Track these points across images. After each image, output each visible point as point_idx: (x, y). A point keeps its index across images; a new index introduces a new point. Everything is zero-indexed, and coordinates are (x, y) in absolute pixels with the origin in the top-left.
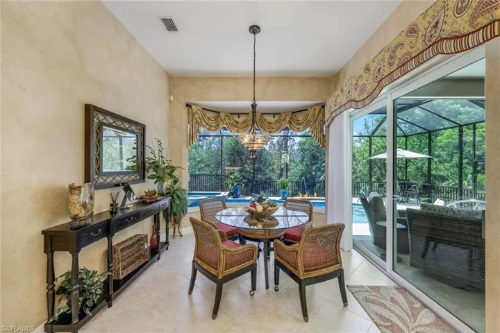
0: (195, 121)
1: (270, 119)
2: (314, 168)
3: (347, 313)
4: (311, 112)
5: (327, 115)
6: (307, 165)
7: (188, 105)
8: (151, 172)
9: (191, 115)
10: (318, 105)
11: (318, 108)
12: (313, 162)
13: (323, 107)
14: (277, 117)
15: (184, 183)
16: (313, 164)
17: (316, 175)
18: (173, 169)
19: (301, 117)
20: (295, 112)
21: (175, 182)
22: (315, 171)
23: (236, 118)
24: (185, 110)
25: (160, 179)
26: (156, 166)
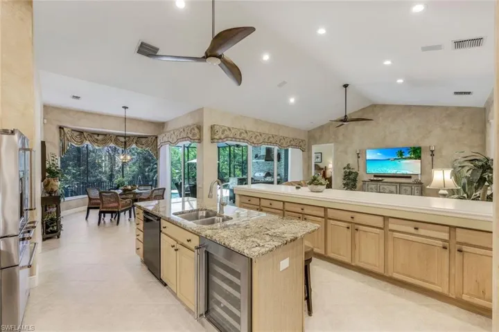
0: (65, 138)
2: (147, 169)
4: (150, 139)
5: (159, 144)
6: (140, 167)
7: (61, 128)
9: (63, 135)
10: (154, 136)
11: (154, 138)
12: (146, 164)
13: (157, 138)
14: (127, 139)
16: (145, 166)
17: (149, 175)
19: (144, 141)
20: (140, 137)
22: (148, 172)
23: (96, 137)
24: (58, 131)
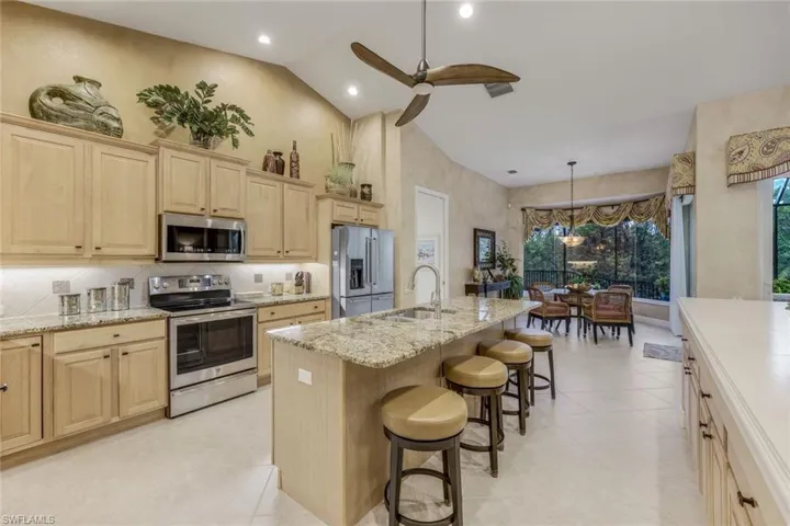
0: (528, 221)
1: (609, 211)
3: (634, 348)
4: (653, 202)
7: (523, 210)
8: (498, 263)
9: (526, 218)
10: (660, 195)
11: (660, 198)
13: (665, 197)
14: (616, 208)
15: (521, 273)
18: (513, 260)
21: (514, 270)
24: (521, 213)
25: (504, 267)
26: (502, 260)
